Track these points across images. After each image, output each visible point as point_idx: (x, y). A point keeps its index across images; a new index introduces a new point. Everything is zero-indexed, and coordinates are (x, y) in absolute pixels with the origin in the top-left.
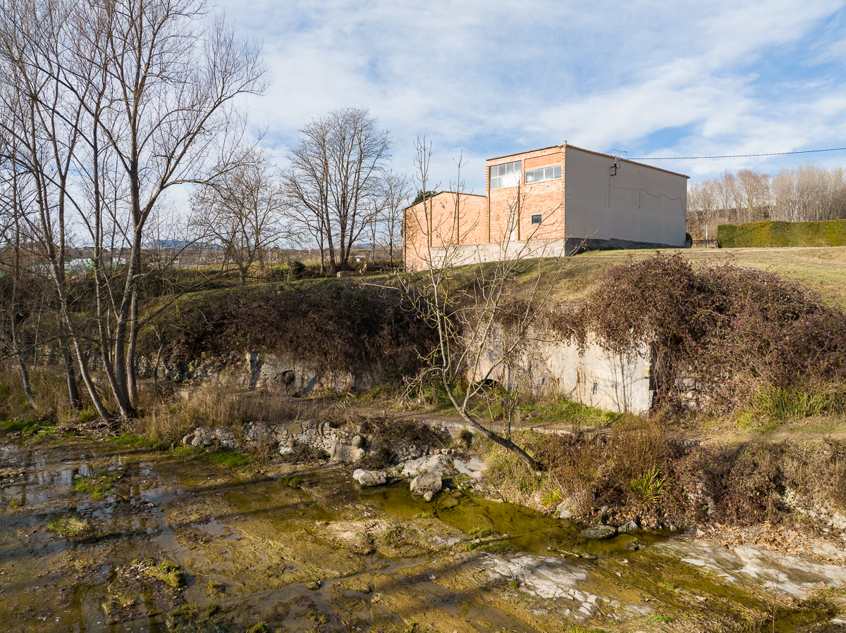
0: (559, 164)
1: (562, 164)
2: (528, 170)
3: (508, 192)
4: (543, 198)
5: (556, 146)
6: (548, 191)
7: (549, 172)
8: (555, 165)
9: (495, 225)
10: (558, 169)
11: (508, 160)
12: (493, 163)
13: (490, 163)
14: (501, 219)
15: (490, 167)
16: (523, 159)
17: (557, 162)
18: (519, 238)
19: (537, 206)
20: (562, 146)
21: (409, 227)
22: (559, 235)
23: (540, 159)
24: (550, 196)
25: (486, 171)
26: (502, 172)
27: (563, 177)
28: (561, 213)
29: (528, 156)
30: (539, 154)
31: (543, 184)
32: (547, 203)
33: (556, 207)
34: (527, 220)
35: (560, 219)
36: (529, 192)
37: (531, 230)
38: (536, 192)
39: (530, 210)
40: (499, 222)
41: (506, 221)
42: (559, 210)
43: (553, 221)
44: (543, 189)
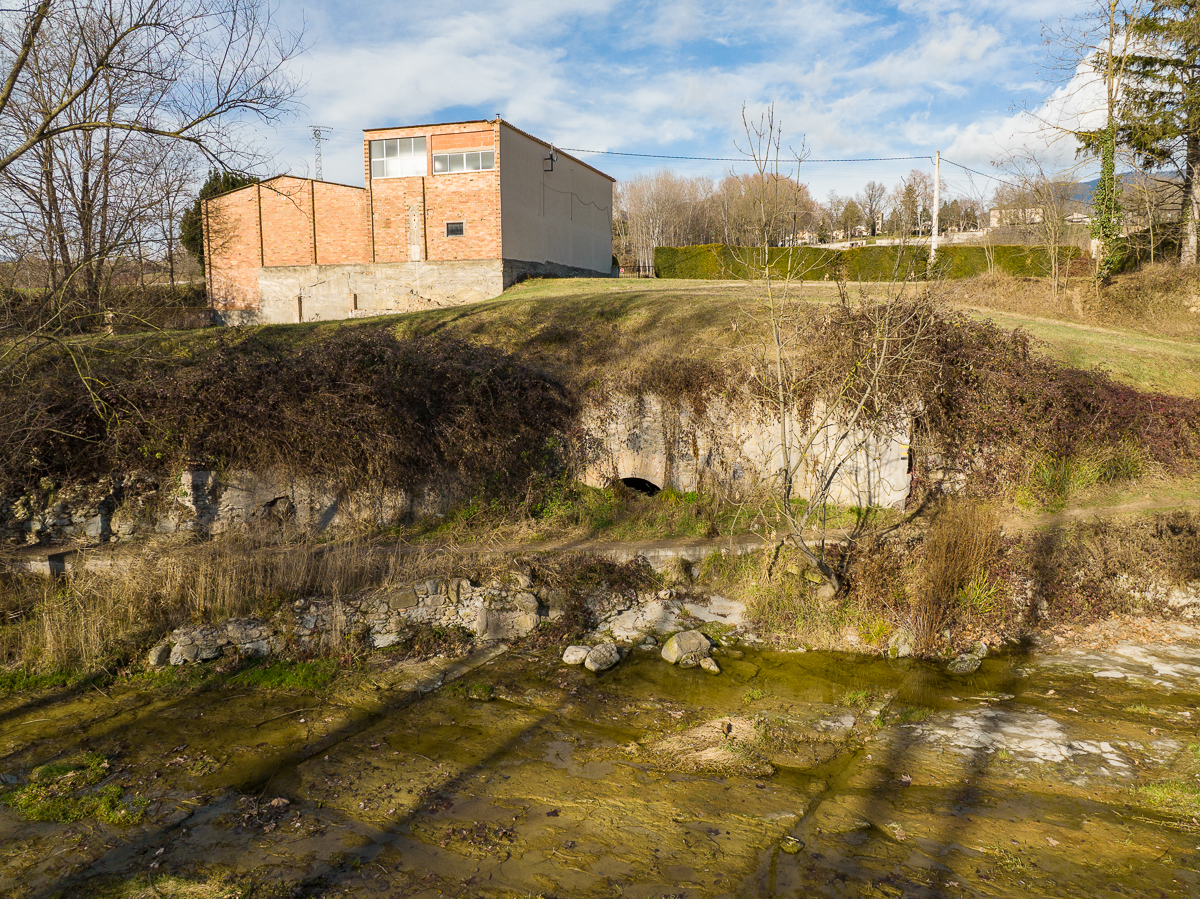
0: (489, 147)
1: (495, 149)
2: (436, 153)
3: (405, 184)
4: (466, 198)
5: (484, 121)
6: (473, 187)
7: (473, 159)
8: (481, 149)
9: (383, 234)
10: (487, 157)
11: (402, 133)
12: (376, 136)
13: (368, 136)
14: (392, 225)
15: (370, 141)
16: (428, 135)
17: (485, 144)
18: (426, 256)
19: (454, 209)
20: (495, 122)
21: (215, 232)
22: (494, 254)
23: (456, 138)
24: (476, 195)
25: (362, 149)
26: (391, 150)
27: (496, 168)
28: (495, 221)
29: (438, 130)
30: (455, 129)
31: (464, 176)
32: (472, 205)
33: (486, 213)
34: (438, 230)
35: (494, 231)
36: (441, 187)
37: (446, 245)
38: (453, 188)
39: (443, 214)
40: (389, 231)
41: (403, 230)
42: (492, 218)
43: (482, 233)
44: (465, 185)
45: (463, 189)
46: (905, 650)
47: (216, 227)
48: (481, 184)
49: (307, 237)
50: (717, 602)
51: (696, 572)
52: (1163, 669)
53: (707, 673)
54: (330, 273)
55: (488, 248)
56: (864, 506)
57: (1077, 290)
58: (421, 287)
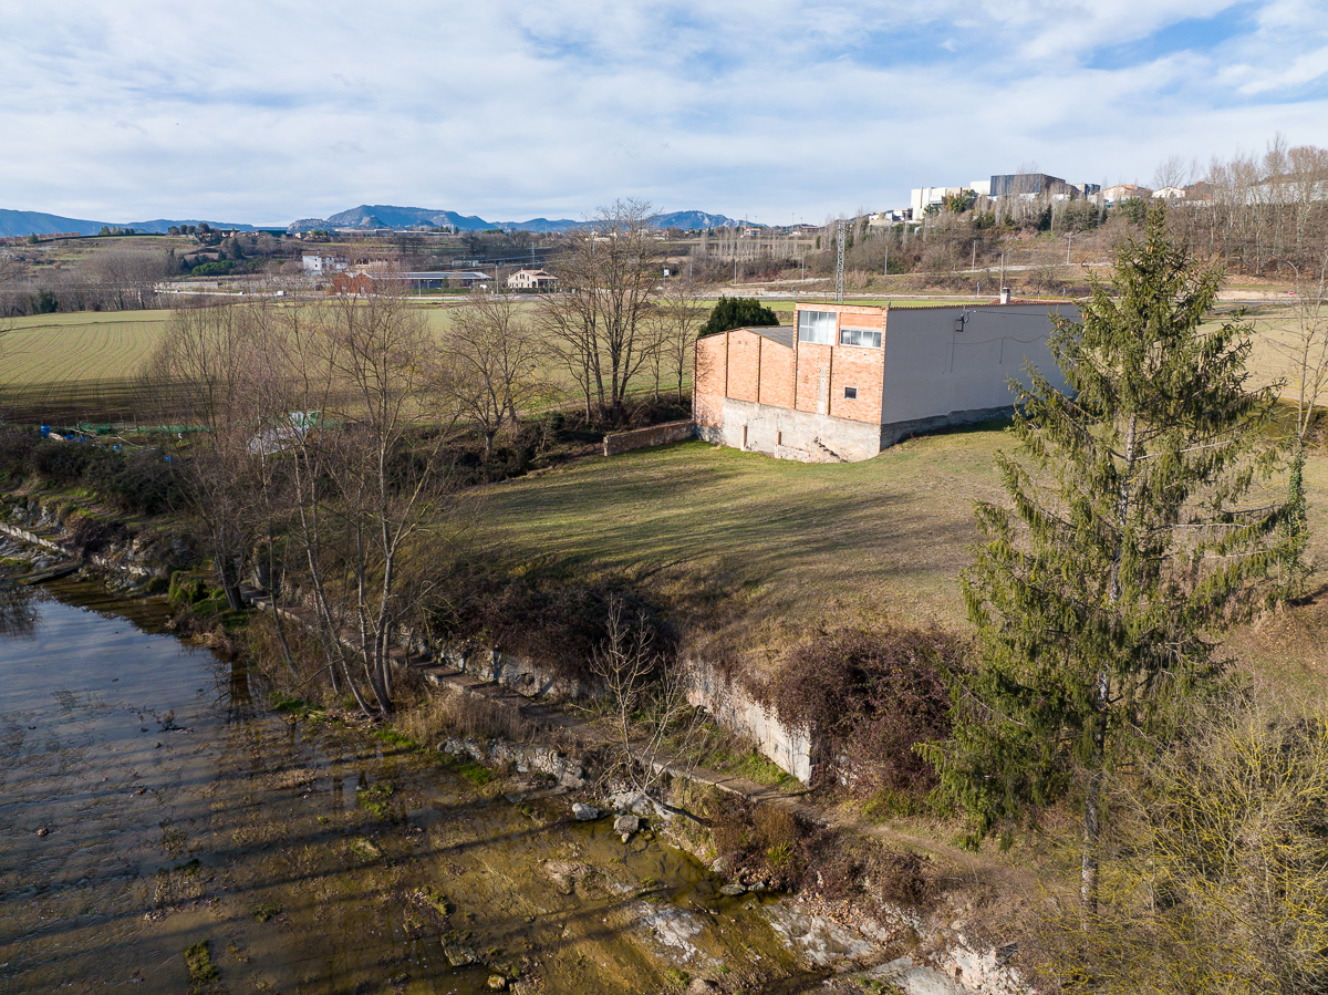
0: (879, 329)
1: (883, 331)
2: (842, 328)
3: (820, 350)
4: (860, 369)
6: (866, 360)
8: (874, 329)
9: (802, 388)
10: (878, 335)
11: (821, 308)
12: (804, 308)
14: (809, 382)
15: (800, 312)
16: (838, 312)
17: (877, 326)
18: (829, 411)
19: (851, 376)
21: (701, 364)
22: (875, 420)
23: (857, 318)
24: (867, 367)
27: (883, 346)
28: (878, 392)
29: (845, 309)
30: (857, 310)
31: (860, 350)
32: (864, 375)
33: (873, 384)
34: (839, 392)
35: (877, 400)
36: (844, 356)
37: (843, 405)
38: (851, 359)
39: (843, 379)
40: (806, 386)
41: (815, 387)
42: (877, 389)
43: (868, 401)
44: (860, 357)
45: (858, 361)
47: (701, 361)
48: (872, 359)
49: (755, 379)
54: (766, 411)
55: (872, 414)
58: (824, 436)
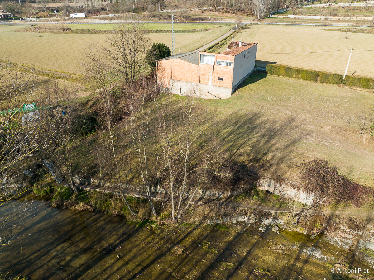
1: (233, 62)
2: (217, 60)
3: (209, 66)
4: (224, 72)
6: (226, 70)
9: (202, 77)
10: (231, 63)
11: (209, 54)
12: (202, 53)
16: (216, 55)
17: (230, 60)
18: (213, 84)
19: (221, 74)
22: (230, 87)
23: (223, 57)
24: (227, 72)
27: (233, 67)
29: (219, 55)
30: (223, 55)
31: (224, 67)
32: (226, 74)
33: (229, 77)
34: (216, 79)
35: (230, 81)
36: (218, 68)
37: (218, 82)
38: (221, 69)
39: (218, 75)
40: (204, 76)
41: (208, 77)
42: (230, 78)
43: (227, 81)
44: (224, 69)
45: (223, 70)
46: (305, 233)
47: (160, 68)
48: (228, 70)
49: (183, 74)
50: (280, 220)
51: (277, 214)
52: (340, 243)
53: (278, 234)
54: (188, 84)
55: (228, 85)
56: (305, 204)
57: (366, 135)
58: (211, 91)
